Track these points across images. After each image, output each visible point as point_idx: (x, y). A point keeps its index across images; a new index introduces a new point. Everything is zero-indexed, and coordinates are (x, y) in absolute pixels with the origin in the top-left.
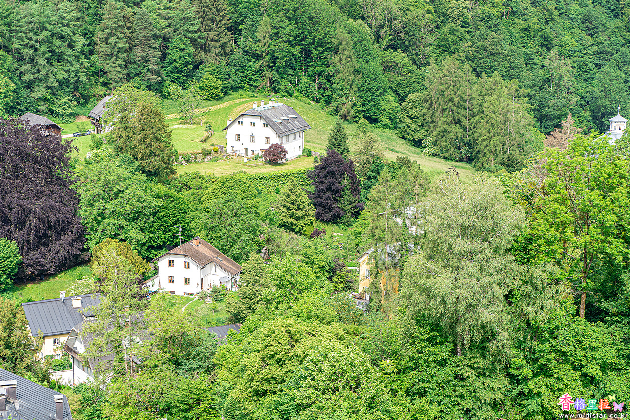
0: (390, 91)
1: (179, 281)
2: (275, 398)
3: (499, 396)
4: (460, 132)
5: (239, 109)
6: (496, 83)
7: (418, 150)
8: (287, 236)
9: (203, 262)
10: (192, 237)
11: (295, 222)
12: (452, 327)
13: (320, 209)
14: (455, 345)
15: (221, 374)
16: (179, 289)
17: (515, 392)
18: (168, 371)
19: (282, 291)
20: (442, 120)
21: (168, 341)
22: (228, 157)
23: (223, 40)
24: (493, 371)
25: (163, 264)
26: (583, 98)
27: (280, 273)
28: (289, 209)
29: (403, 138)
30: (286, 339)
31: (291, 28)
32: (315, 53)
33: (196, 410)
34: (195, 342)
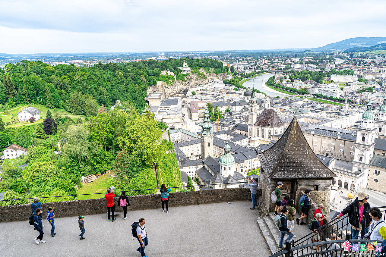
0: (62, 100)
1: (10, 155)
2: (37, 180)
3: (90, 170)
4: (81, 108)
5: (21, 109)
6: (87, 96)
7: (71, 113)
8: (38, 139)
9: (16, 150)
10: (12, 144)
11: (40, 136)
12: (77, 157)
13: (47, 132)
14: (78, 161)
15: (24, 177)
16: (11, 157)
17: (93, 168)
18: (10, 179)
19: (38, 154)
20: (76, 106)
21: (8, 172)
22: (19, 122)
23: (13, 92)
24: (88, 165)
25: (5, 152)
26: (110, 96)
27: (37, 150)
28: (38, 133)
29: (66, 111)
30: (38, 167)
31: (32, 87)
32: (40, 92)
33: (19, 186)
34: (16, 170)
